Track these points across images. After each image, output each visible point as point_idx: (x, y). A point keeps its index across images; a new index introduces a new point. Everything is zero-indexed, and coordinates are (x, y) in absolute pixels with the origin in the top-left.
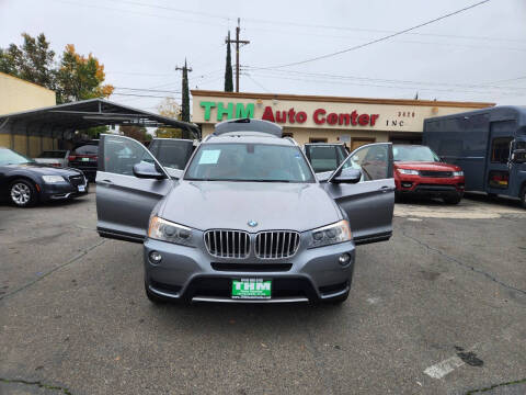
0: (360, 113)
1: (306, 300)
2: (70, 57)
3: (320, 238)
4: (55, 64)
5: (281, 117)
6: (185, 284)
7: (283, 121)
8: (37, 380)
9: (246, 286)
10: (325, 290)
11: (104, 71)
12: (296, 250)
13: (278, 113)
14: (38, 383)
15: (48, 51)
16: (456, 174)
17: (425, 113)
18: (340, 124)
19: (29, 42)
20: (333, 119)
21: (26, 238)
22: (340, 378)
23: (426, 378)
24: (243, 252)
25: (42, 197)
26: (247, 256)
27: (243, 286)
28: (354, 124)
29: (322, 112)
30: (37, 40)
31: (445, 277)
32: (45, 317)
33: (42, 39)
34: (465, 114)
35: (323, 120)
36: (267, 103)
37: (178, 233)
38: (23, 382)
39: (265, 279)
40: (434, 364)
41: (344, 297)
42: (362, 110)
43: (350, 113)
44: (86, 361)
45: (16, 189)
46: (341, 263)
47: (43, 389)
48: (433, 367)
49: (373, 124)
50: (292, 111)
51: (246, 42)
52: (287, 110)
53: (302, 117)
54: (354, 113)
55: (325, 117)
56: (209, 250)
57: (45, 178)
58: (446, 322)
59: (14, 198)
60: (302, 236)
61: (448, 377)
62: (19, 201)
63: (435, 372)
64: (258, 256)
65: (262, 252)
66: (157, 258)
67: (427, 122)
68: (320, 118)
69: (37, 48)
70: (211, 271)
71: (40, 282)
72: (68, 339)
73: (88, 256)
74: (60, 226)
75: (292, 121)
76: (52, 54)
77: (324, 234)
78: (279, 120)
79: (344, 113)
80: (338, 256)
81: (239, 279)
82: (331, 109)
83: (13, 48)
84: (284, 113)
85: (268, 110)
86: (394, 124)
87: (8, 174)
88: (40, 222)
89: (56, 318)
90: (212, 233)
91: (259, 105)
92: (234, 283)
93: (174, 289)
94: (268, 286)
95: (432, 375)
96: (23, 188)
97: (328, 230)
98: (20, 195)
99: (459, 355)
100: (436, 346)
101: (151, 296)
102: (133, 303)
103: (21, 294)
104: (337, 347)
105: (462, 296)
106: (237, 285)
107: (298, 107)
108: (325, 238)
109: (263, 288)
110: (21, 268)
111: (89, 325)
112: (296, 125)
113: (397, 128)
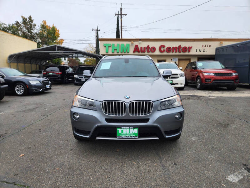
0: (182, 46)
1: (158, 138)
2: (43, 27)
3: (164, 105)
4: (37, 30)
5: (143, 50)
6: (92, 130)
7: (144, 52)
8: (14, 182)
9: (125, 131)
10: (168, 133)
11: (59, 33)
12: (151, 111)
13: (141, 48)
14: (14, 183)
15: (33, 24)
16: (234, 74)
17: (216, 45)
18: (173, 52)
19: (24, 20)
20: (169, 49)
21: (20, 110)
22: (178, 182)
23: (228, 182)
24: (122, 113)
25: (30, 91)
26: (125, 115)
27: (122, 131)
28: (180, 52)
29: (164, 46)
30: (28, 19)
31: (233, 127)
32: (23, 148)
33: (30, 18)
34: (238, 44)
35: (164, 50)
36: (136, 43)
37: (88, 103)
38: (6, 182)
39: (135, 127)
40: (231, 174)
41: (178, 137)
42: (184, 44)
43: (177, 46)
44: (40, 171)
45: (18, 88)
46: (176, 118)
47: (16, 187)
48: (231, 176)
49: (189, 51)
50: (148, 47)
51: (125, 15)
52: (146, 46)
53: (154, 49)
54: (180, 46)
55: (165, 49)
56: (104, 111)
57: (30, 82)
58: (236, 150)
59: (17, 92)
60: (155, 104)
61: (240, 181)
62: (19, 93)
63: (232, 178)
64: (130, 115)
65: (133, 113)
66: (77, 117)
67: (217, 49)
68: (162, 49)
69: (28, 22)
70: (106, 123)
71: (23, 130)
72: (33, 159)
73: (48, 118)
74: (37, 104)
75: (148, 52)
76: (35, 25)
77: (167, 102)
78: (142, 52)
79: (174, 46)
80: (174, 114)
81: (120, 127)
82: (168, 45)
83: (17, 23)
84: (145, 48)
85: (137, 46)
86: (200, 51)
87: (13, 80)
88: (27, 102)
89: (28, 148)
90: (105, 103)
91: (132, 44)
92: (118, 129)
93: (86, 133)
94: (136, 131)
95: (231, 181)
96: (21, 87)
97: (168, 101)
98: (19, 90)
99: (245, 169)
100: (231, 164)
101: (76, 137)
102: (67, 141)
103: (13, 137)
104: (175, 164)
105: (243, 136)
106: (119, 131)
107: (151, 44)
108: (167, 104)
109: (134, 132)
110: (15, 124)
111: (44, 152)
112: (151, 53)
113: (202, 53)
